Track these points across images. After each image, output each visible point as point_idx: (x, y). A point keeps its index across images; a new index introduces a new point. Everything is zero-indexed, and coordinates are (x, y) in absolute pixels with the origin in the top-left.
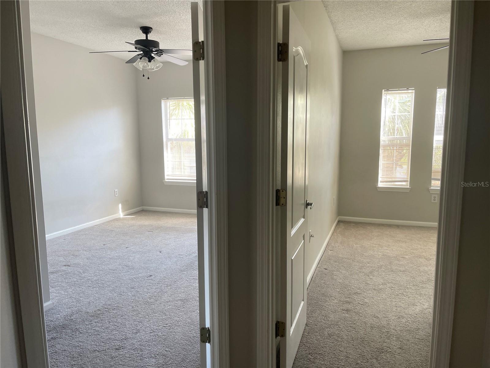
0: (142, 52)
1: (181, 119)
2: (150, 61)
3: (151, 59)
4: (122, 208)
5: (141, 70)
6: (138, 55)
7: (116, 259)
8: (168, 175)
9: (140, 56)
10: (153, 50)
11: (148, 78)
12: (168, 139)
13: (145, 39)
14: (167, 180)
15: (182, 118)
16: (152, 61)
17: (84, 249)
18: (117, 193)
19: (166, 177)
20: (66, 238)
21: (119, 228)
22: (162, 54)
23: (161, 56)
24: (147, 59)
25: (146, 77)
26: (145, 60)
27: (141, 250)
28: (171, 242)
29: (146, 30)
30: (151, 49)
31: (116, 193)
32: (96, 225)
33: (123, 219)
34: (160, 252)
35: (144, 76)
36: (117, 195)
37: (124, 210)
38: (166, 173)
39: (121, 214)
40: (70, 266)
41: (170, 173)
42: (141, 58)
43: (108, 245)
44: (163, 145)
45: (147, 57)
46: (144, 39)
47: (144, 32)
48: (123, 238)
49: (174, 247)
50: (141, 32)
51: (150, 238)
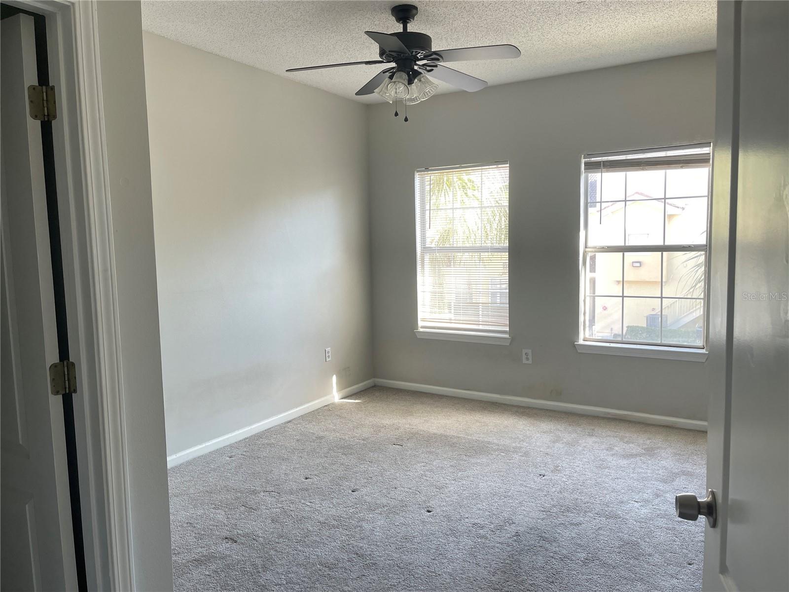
0: (393, 65)
1: (453, 209)
2: (410, 82)
3: (413, 76)
4: (338, 383)
5: (391, 102)
6: (384, 72)
7: (333, 526)
8: (423, 320)
9: (387, 73)
10: (418, 56)
11: (406, 120)
12: (425, 249)
13: (402, 31)
14: (421, 330)
15: (454, 207)
16: (416, 80)
17: (268, 489)
18: (330, 354)
19: (420, 323)
20: (233, 454)
21: (334, 430)
22: (436, 66)
23: (432, 70)
24: (405, 76)
25: (401, 117)
26: (401, 77)
27: (384, 501)
28: (447, 482)
29: (404, 13)
30: (414, 53)
31: (327, 355)
32: (290, 422)
33: (340, 407)
34: (429, 511)
35: (396, 114)
36: (330, 359)
37: (341, 387)
38: (420, 315)
39: (335, 396)
40: (236, 542)
41: (428, 316)
42: (391, 77)
43: (315, 479)
44: (416, 262)
45: (405, 72)
46: (399, 31)
47: (399, 20)
48: (344, 459)
49: (456, 496)
50: (393, 19)
51: (399, 463)
